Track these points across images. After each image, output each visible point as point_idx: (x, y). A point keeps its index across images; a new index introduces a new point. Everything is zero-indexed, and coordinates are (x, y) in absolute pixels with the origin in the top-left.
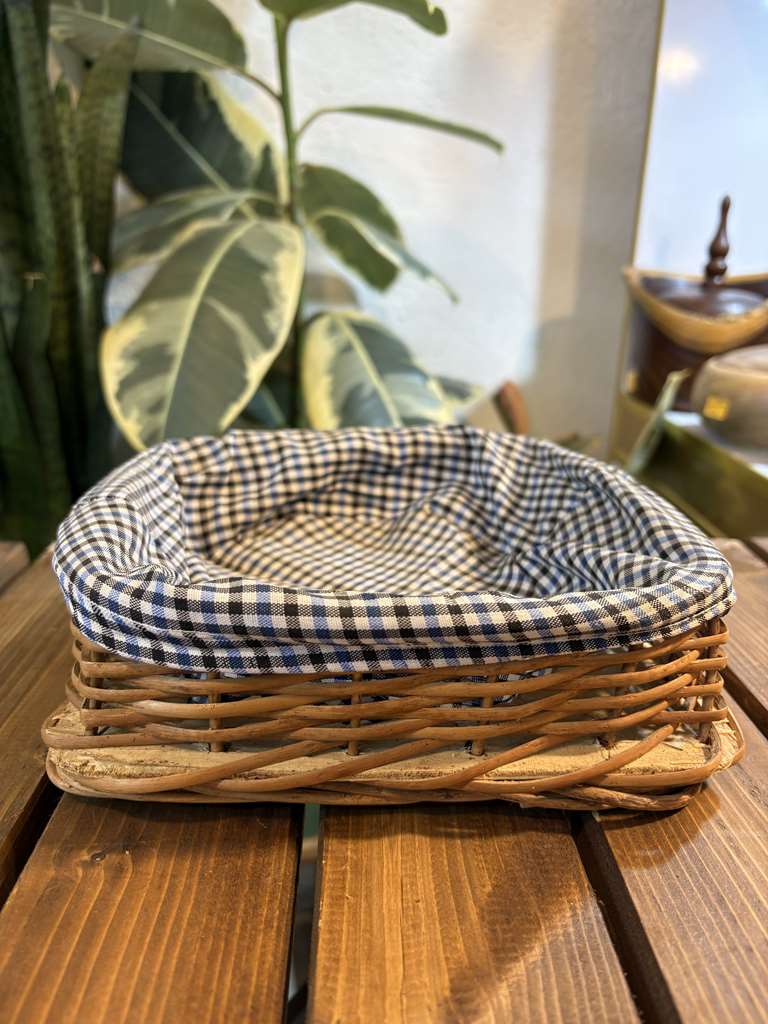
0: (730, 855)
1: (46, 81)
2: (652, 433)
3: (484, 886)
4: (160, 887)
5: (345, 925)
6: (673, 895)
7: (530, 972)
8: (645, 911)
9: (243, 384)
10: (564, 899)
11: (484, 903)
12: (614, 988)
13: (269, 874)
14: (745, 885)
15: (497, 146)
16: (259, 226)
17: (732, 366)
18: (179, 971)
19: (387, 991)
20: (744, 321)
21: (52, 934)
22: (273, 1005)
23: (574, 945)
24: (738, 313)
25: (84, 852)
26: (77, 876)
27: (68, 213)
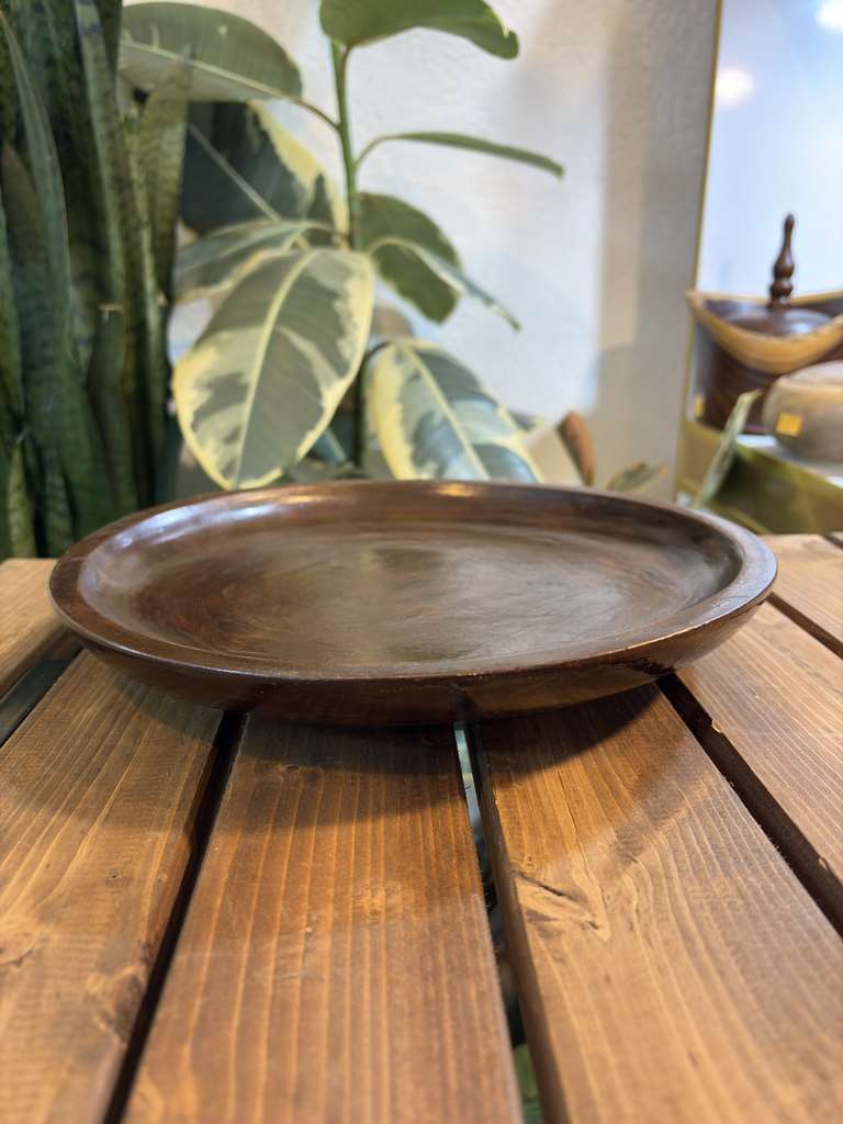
2: (726, 455)
4: (353, 784)
9: (320, 411)
15: (557, 170)
17: (803, 381)
19: (565, 839)
20: (812, 339)
23: (714, 807)
25: (280, 766)
27: (138, 245)
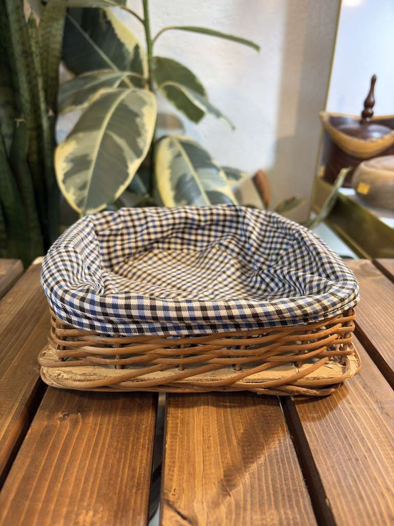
0: (351, 416)
1: (24, 17)
2: (332, 199)
3: (240, 430)
4: (95, 430)
5: (177, 447)
6: (324, 434)
7: (259, 468)
8: (311, 441)
9: (127, 175)
10: (276, 435)
11: (239, 436)
12: (296, 476)
13: (143, 424)
14: (357, 430)
15: (257, 48)
16: (134, 92)
17: (372, 167)
18: (105, 467)
19: (196, 476)
20: (380, 141)
21: (48, 451)
22: (146, 482)
23: (279, 456)
24: (378, 137)
25: (60, 413)
26: (57, 425)
27: (36, 86)
